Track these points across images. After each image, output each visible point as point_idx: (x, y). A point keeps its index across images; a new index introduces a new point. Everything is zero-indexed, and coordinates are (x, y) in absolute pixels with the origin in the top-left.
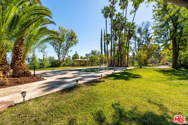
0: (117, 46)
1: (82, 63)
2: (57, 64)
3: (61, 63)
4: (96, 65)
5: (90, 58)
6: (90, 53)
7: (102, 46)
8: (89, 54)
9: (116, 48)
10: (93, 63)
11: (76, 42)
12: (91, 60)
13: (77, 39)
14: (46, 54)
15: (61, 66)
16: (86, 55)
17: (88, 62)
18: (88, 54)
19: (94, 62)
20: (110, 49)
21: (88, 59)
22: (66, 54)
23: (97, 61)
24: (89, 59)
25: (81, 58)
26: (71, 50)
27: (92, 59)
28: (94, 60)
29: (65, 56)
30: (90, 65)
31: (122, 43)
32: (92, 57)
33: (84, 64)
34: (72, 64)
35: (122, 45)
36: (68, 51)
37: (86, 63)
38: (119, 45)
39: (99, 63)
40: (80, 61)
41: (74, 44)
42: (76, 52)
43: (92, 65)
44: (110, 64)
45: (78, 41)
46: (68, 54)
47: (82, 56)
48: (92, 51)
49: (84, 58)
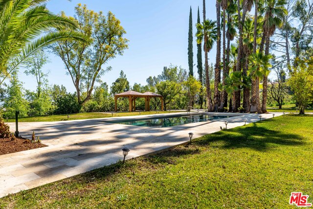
0: (234, 55)
1: (138, 103)
2: (72, 105)
3: (84, 102)
4: (176, 106)
5: (158, 90)
6: (161, 74)
7: (192, 55)
8: (157, 77)
9: (232, 59)
10: (167, 101)
11: (121, 47)
12: (161, 93)
13: (124, 36)
14: (46, 78)
15: (82, 109)
16: (150, 80)
17: (153, 99)
18: (154, 78)
19: (170, 98)
20: (214, 62)
21: (153, 91)
22: (96, 79)
23: (177, 96)
24: (156, 90)
25: (136, 88)
26: (109, 68)
27: (166, 91)
28: (170, 93)
29: (94, 85)
30: (161, 107)
31: (247, 46)
32: (165, 86)
33: (144, 105)
34: (112, 105)
35: (248, 51)
36: (100, 71)
37: (148, 103)
38: (239, 51)
39: (185, 101)
40: (132, 97)
41: (118, 52)
42: (122, 73)
43: (165, 106)
44: (215, 104)
45: (126, 44)
46: (100, 78)
47: (138, 84)
48: (165, 68)
49: (144, 88)
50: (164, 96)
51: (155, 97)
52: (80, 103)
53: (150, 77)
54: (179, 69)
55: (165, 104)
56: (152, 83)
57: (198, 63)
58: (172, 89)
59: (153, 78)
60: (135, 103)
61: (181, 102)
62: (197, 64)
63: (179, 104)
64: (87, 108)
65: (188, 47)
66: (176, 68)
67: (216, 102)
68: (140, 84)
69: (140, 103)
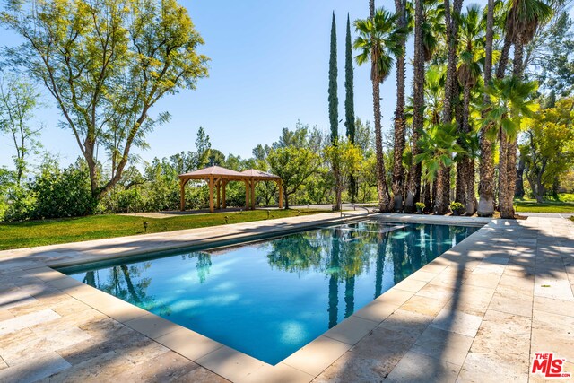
1: (232, 192)
2: (74, 198)
3: (104, 189)
4: (306, 197)
5: (273, 166)
7: (337, 103)
8: (270, 146)
10: (289, 189)
11: (191, 72)
12: (279, 172)
13: (198, 51)
15: (101, 207)
16: (259, 151)
17: (262, 185)
18: (266, 148)
19: (297, 182)
21: (262, 167)
22: (136, 138)
23: (310, 178)
24: (269, 168)
26: (165, 117)
27: (288, 167)
28: (297, 173)
29: (130, 153)
30: (278, 200)
31: (468, 69)
32: (287, 157)
33: (244, 197)
34: (175, 195)
35: (471, 79)
36: (145, 121)
37: (253, 192)
38: (448, 81)
39: (323, 189)
40: (215, 179)
41: (184, 83)
42: (201, 133)
43: (286, 200)
44: (396, 195)
45: (203, 66)
46: (142, 138)
47: (236, 156)
48: (285, 131)
49: (247, 163)
50: (284, 178)
51: (267, 179)
52: (96, 193)
53: (260, 146)
54: (313, 131)
55: (286, 195)
56: (262, 156)
57: (348, 118)
58: (301, 163)
59: (263, 148)
60: (224, 191)
61: (316, 191)
62: (345, 120)
63: (312, 194)
64: (114, 204)
65: (328, 87)
66: (306, 128)
67: (397, 191)
68: (239, 157)
69: (236, 192)
